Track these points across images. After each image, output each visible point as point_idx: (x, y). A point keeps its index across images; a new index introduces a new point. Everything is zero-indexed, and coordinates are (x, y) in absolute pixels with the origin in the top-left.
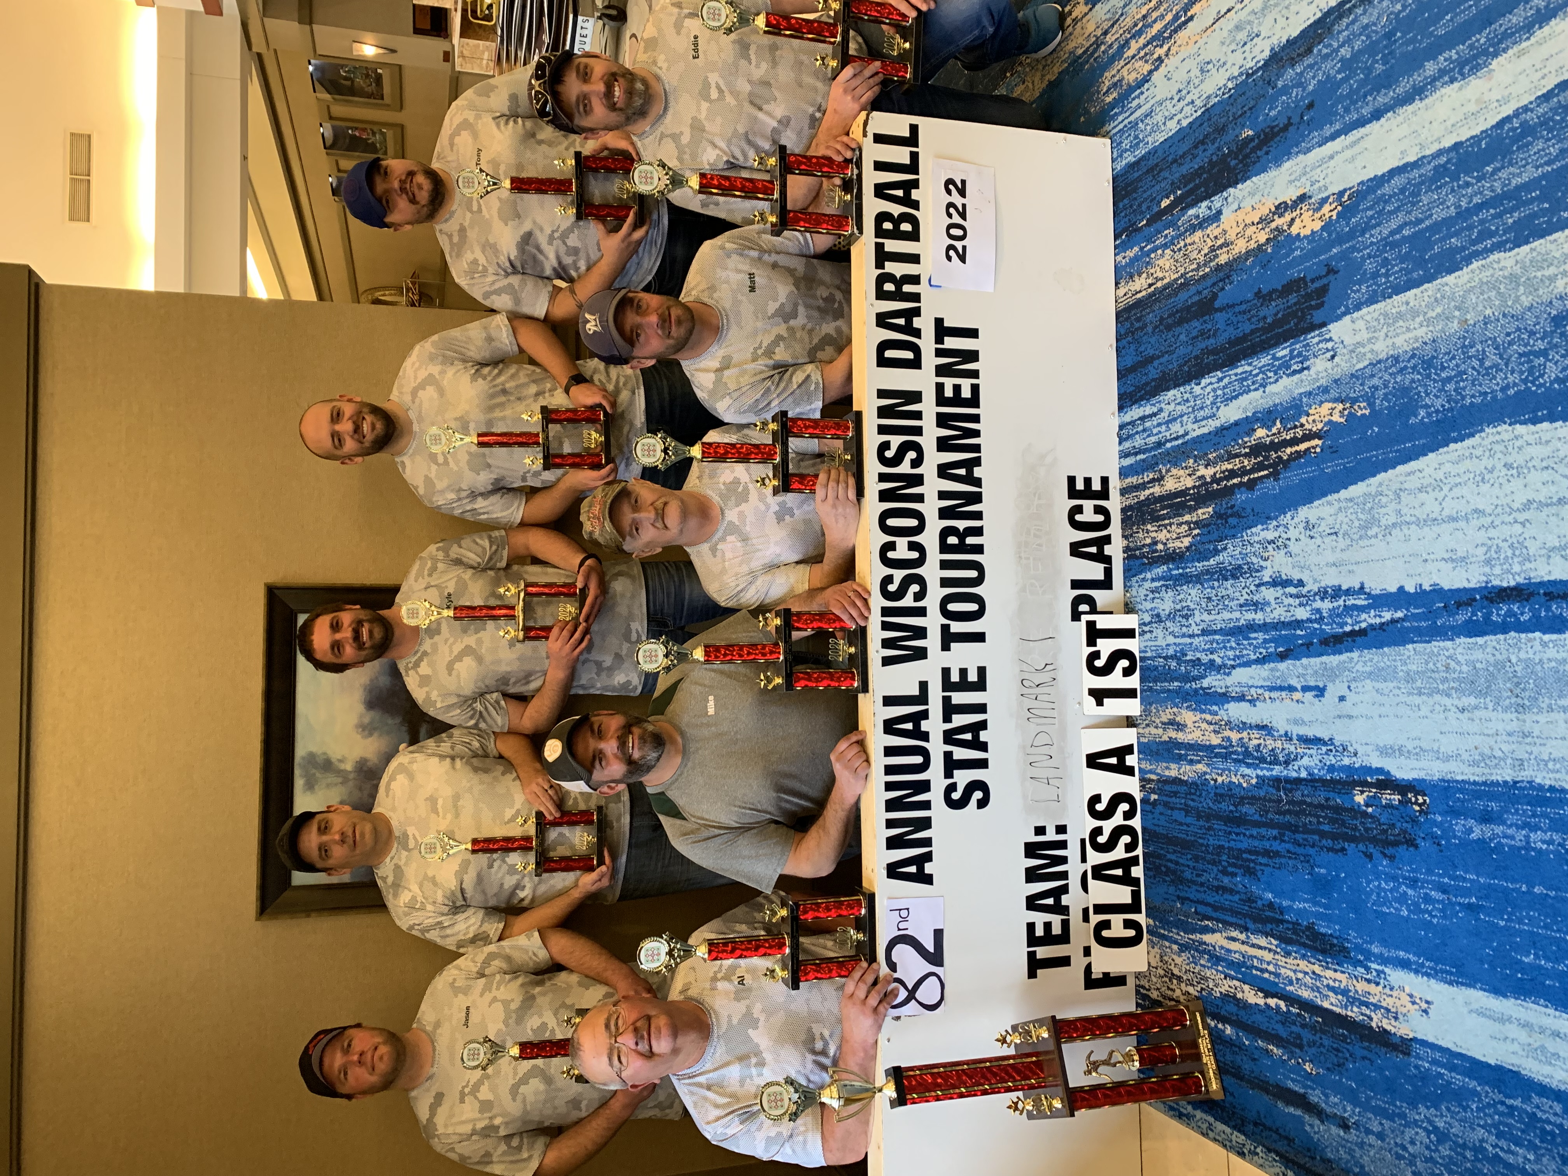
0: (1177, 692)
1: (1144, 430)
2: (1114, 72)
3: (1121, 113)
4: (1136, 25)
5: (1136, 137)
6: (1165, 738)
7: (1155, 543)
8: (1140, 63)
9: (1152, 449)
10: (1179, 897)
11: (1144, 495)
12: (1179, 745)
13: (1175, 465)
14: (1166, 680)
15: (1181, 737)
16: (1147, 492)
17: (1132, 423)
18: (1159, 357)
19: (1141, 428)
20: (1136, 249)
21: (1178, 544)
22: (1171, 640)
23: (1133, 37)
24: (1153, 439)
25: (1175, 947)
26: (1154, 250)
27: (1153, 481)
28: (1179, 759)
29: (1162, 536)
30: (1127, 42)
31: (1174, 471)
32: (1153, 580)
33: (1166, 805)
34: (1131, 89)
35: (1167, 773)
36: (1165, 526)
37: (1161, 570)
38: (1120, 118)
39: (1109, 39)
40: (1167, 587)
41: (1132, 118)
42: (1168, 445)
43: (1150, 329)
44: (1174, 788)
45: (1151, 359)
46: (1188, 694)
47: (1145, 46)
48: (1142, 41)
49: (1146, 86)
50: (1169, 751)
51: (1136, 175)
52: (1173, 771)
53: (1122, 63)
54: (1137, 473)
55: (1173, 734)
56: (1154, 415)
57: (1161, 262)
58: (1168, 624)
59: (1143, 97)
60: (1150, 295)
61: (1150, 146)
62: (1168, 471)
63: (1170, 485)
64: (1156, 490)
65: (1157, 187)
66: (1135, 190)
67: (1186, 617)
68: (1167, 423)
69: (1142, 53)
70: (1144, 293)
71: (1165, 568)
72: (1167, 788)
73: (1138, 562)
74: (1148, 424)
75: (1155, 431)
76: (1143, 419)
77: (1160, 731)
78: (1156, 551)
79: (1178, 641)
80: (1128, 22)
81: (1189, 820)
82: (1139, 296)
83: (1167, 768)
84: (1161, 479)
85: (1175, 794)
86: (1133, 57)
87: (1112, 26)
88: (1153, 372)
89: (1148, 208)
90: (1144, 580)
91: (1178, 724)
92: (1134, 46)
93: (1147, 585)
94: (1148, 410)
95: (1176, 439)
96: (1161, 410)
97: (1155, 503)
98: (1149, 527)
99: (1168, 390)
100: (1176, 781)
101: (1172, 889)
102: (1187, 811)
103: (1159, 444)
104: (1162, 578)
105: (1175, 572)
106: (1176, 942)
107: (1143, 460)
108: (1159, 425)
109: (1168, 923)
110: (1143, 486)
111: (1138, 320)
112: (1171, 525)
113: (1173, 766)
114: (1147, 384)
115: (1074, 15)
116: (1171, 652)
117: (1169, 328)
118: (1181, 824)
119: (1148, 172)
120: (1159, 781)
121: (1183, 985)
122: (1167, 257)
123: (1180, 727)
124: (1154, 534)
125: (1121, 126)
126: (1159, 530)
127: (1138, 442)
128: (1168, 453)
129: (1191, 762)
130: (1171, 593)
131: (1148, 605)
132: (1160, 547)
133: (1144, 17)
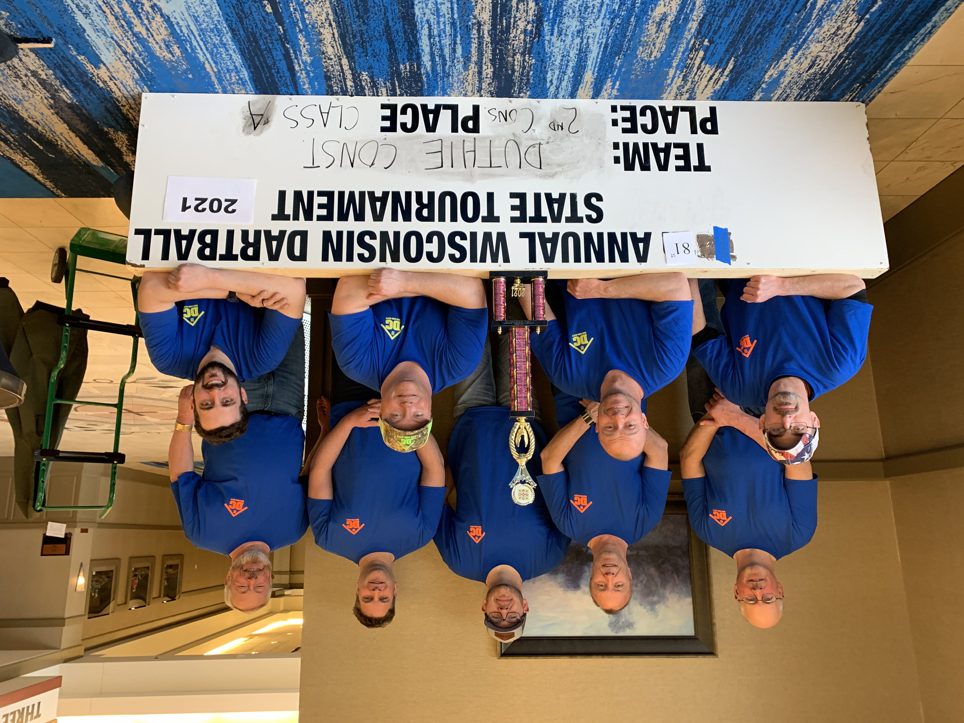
0: (638, 19)
1: (439, 36)
2: (157, 47)
3: (191, 43)
4: (122, 26)
5: (212, 31)
6: (668, 31)
7: (526, 30)
8: (154, 23)
9: (455, 30)
10: (783, 26)
11: (487, 38)
12: (677, 18)
13: (473, 10)
14: (627, 28)
15: (671, 18)
16: (486, 35)
17: (432, 45)
18: (388, 20)
19: (437, 39)
20: (300, 36)
21: (531, 13)
22: (599, 22)
23: (131, 28)
24: (448, 28)
25: (816, 30)
26: (303, 20)
27: (478, 31)
28: (686, 20)
29: (521, 25)
30: (135, 34)
31: (476, 12)
32: (552, 34)
33: (715, 33)
34: (173, 33)
35: (693, 31)
36: (515, 22)
37: (546, 27)
38: (195, 44)
39: (130, 50)
40: (560, 23)
41: (196, 33)
42: (456, 16)
43: (364, 28)
44: (706, 25)
45: (387, 27)
46: (642, 10)
47: (141, 18)
48: (136, 21)
49: (172, 19)
50: (678, 28)
51: (242, 32)
52: (693, 26)
53: (151, 40)
54: (470, 43)
55: (668, 23)
56: (430, 27)
57: (314, 15)
58: (587, 23)
59: (181, 23)
60: (339, 26)
61: (221, 19)
62: (475, 18)
63: (486, 16)
64: (486, 28)
65: (255, 15)
66: (253, 34)
67: (587, 7)
68: (438, 16)
69: (146, 22)
70: (335, 31)
71: (545, 23)
72: (703, 31)
73: (535, 45)
74: (436, 32)
75: (442, 27)
76: (430, 36)
77: (662, 34)
78: (532, 31)
79: (602, 16)
80: (118, 32)
81: (732, 14)
82: (336, 36)
83: (689, 30)
84: (479, 24)
85: (710, 25)
86: (147, 29)
87: (120, 46)
88: (397, 26)
89: (270, 24)
90: (549, 42)
91: (661, 19)
92: (139, 28)
93: (554, 39)
94: (425, 32)
95: (452, 9)
96: (428, 21)
97: (496, 31)
98: (512, 35)
99: (414, 14)
100: (701, 25)
101: (776, 30)
102: (726, 14)
103: (453, 24)
104: (553, 26)
105: (551, 16)
106: (813, 29)
107: (462, 37)
108: (438, 23)
109: (797, 35)
110: (481, 38)
111: (354, 37)
112: (515, 17)
113: (689, 26)
114: (405, 32)
115: (107, 79)
116: (608, 23)
117: (366, 10)
118: (733, 21)
119: (242, 22)
120: (696, 38)
121: (845, 26)
122: (311, 10)
123: (664, 17)
124: (519, 32)
125: (201, 43)
126: (516, 27)
127: (446, 41)
128: (461, 17)
129: (692, 10)
130: (566, 20)
131: (569, 40)
132: (529, 27)
133: (117, 18)
